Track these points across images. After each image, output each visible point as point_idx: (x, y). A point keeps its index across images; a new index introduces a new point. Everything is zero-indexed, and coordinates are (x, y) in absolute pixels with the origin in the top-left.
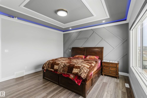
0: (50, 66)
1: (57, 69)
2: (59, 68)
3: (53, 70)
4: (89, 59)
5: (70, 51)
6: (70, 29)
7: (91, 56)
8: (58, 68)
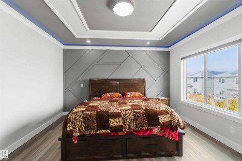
0: (94, 124)
1: (121, 126)
2: (124, 122)
3: (109, 131)
4: (131, 97)
5: (82, 85)
6: (89, 42)
7: (133, 93)
8: (121, 124)
